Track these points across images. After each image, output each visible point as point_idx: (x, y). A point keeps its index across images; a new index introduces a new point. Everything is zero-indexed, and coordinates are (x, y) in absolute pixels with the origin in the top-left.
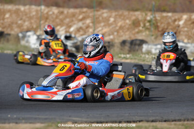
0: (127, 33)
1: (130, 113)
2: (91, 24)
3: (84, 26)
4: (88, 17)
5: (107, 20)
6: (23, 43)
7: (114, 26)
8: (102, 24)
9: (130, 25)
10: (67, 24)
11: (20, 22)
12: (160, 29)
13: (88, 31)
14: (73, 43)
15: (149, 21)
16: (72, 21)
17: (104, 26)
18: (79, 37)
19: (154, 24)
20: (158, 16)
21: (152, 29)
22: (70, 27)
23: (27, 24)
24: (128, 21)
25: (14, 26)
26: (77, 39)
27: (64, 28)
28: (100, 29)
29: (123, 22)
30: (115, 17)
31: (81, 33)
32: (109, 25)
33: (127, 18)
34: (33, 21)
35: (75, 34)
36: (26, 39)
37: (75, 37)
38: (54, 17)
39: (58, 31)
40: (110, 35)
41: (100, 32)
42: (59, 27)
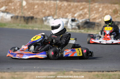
1: (109, 66)
2: (88, 12)
3: (83, 14)
4: (86, 8)
5: (97, 9)
6: (45, 23)
7: (101, 13)
8: (95, 12)
9: (112, 13)
10: (73, 12)
11: (44, 11)
13: (86, 16)
14: (76, 24)
16: (76, 10)
17: (96, 13)
18: (80, 20)
22: (75, 14)
23: (48, 12)
24: (110, 10)
25: (40, 13)
26: (79, 21)
27: (70, 14)
28: (93, 15)
29: (107, 11)
30: (103, 8)
31: (82, 17)
32: (99, 13)
33: (110, 8)
34: (52, 10)
35: (78, 18)
36: (47, 21)
37: (77, 20)
38: (65, 7)
39: (67, 16)
40: (99, 19)
41: (93, 17)
42: (67, 14)
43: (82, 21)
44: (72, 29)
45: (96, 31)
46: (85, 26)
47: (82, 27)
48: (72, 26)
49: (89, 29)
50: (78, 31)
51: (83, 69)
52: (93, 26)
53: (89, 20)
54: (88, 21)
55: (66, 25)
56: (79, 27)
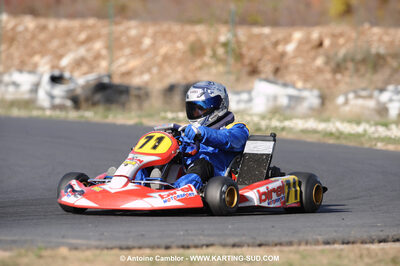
0: (180, 69)
1: (187, 231)
2: (104, 52)
3: (89, 56)
4: (99, 36)
5: (136, 42)
7: (150, 54)
8: (127, 51)
9: (184, 53)
10: (54, 52)
12: (247, 61)
13: (98, 66)
14: (68, 91)
15: (225, 45)
17: (132, 54)
18: (79, 77)
19: (235, 52)
20: (242, 33)
21: (231, 61)
22: (61, 57)
24: (180, 45)
26: (76, 84)
27: (47, 59)
28: (122, 60)
29: (169, 46)
30: (154, 37)
31: (85, 68)
32: (142, 53)
33: (179, 39)
35: (71, 72)
37: (71, 79)
38: (28, 36)
39: (36, 66)
40: (142, 73)
41: (124, 66)
42: (37, 58)
43: (88, 82)
44: (54, 107)
45: (133, 114)
46: (98, 97)
47: (87, 100)
48: (52, 97)
49: (109, 109)
50: (73, 115)
51: (100, 240)
52: (123, 98)
53: (110, 76)
54: (106, 80)
55: (33, 96)
56: (76, 101)
